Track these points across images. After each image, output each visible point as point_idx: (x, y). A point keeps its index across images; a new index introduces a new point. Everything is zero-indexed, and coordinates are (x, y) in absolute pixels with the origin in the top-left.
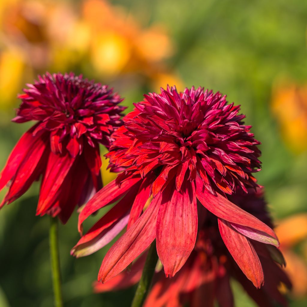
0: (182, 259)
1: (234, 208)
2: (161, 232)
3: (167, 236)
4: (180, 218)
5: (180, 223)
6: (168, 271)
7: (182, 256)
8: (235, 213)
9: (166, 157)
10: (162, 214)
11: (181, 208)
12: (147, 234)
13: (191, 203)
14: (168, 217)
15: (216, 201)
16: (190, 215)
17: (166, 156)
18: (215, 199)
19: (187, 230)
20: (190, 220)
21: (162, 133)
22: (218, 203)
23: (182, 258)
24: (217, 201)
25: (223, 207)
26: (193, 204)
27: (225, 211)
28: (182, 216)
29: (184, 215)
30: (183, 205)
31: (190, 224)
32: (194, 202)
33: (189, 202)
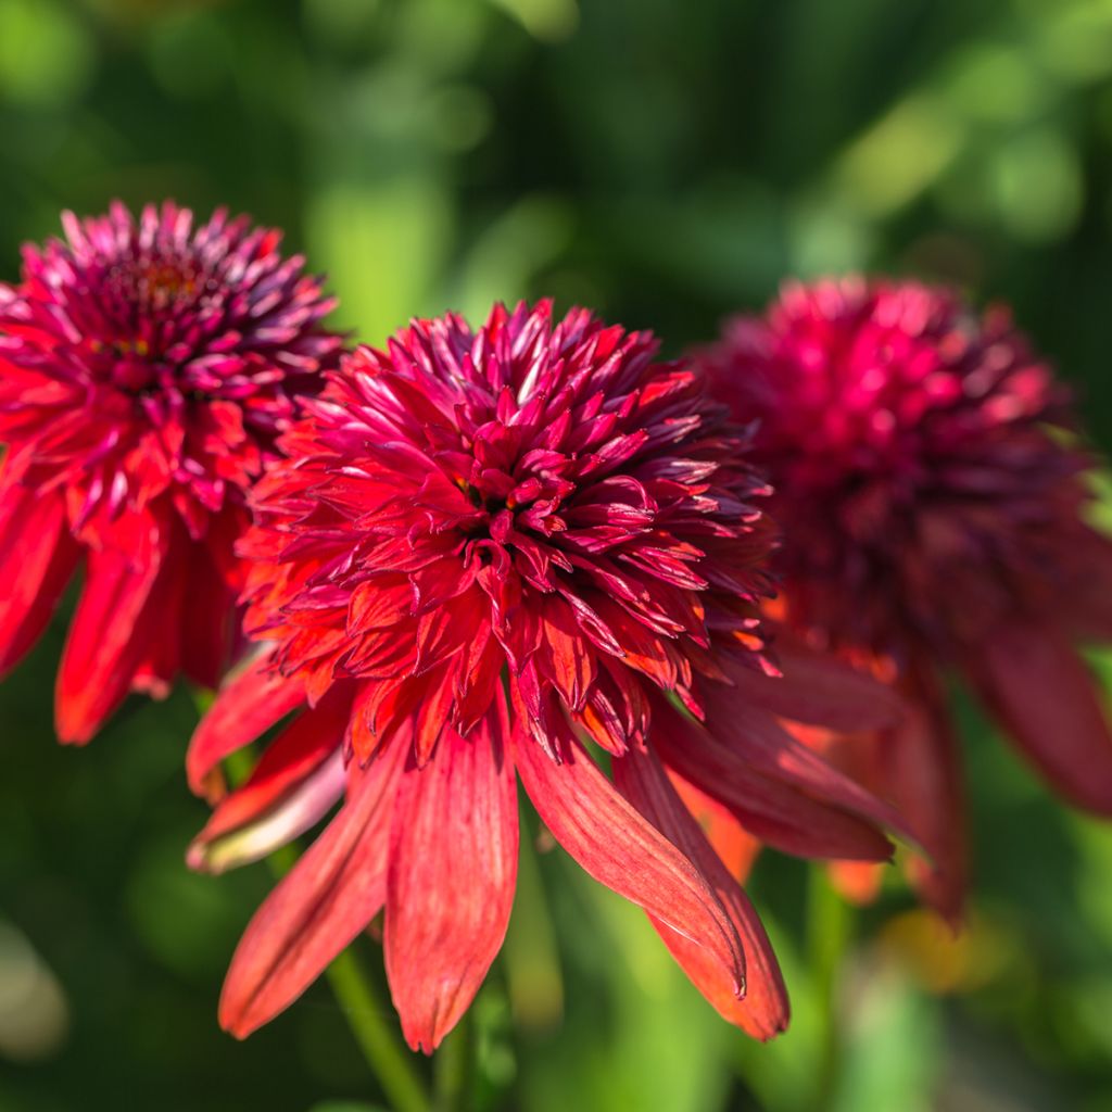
0: (457, 992)
1: (620, 821)
2: (408, 872)
3: (426, 887)
4: (463, 828)
5: (466, 843)
6: (416, 1033)
7: (457, 982)
8: (618, 842)
9: (371, 652)
10: (405, 808)
11: (465, 790)
12: (371, 869)
13: (499, 771)
14: (428, 818)
15: (566, 782)
16: (495, 815)
17: (369, 648)
18: (566, 774)
19: (486, 869)
20: (496, 837)
21: (353, 563)
22: (574, 794)
23: (460, 985)
24: (570, 783)
25: (585, 810)
26: (504, 776)
27: (589, 828)
28: (469, 820)
29: (477, 818)
30: (471, 780)
31: (497, 849)
32: (508, 770)
33: (492, 771)
